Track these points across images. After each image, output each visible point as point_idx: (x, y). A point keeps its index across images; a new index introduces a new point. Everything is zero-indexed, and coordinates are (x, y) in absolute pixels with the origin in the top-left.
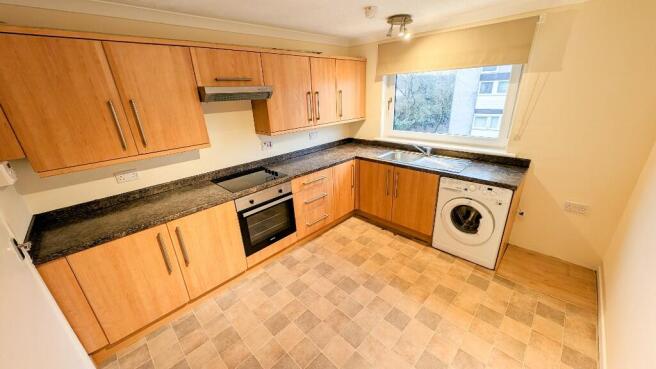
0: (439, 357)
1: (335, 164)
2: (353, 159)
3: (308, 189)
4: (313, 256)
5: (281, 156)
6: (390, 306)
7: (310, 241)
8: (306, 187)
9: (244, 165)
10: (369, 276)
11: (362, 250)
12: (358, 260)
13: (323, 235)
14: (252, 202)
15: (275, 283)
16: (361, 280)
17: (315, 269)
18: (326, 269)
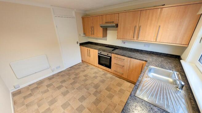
0: (67, 108)
1: (131, 58)
2: (145, 61)
3: (117, 60)
4: (109, 78)
5: (128, 48)
6: (87, 98)
7: (116, 76)
10: (101, 92)
11: (115, 91)
12: (108, 89)
13: (121, 79)
14: (101, 53)
15: (97, 73)
16: (98, 90)
17: (103, 79)
18: (103, 81)
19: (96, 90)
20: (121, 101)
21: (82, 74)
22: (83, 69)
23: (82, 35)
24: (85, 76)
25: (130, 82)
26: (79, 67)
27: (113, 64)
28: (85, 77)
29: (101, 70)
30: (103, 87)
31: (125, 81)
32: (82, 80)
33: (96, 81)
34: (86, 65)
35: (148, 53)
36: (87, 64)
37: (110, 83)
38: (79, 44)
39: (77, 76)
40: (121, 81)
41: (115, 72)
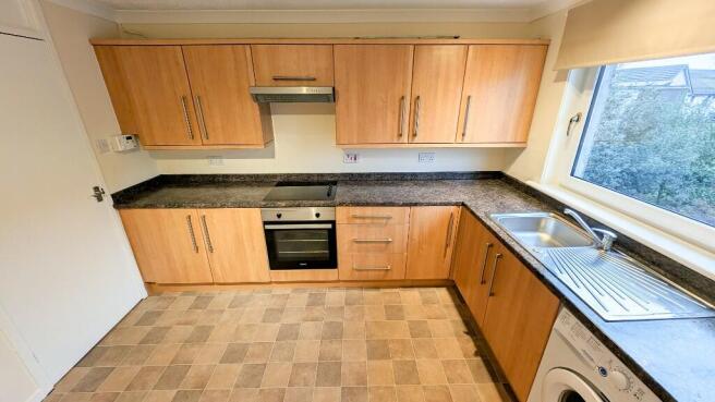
1: (416, 204)
2: (457, 204)
3: (360, 225)
4: (342, 308)
5: (369, 175)
7: (361, 288)
8: (358, 221)
9: (318, 175)
10: (364, 383)
11: (403, 341)
12: (379, 350)
13: (382, 291)
14: (279, 216)
15: (281, 311)
16: (349, 380)
17: (326, 324)
18: (334, 333)
19: (339, 389)
20: (447, 364)
21: (204, 359)
22: (191, 329)
23: (120, 143)
24: (233, 355)
25: (412, 287)
26: (148, 328)
27: (346, 247)
28: (240, 360)
29: (287, 290)
30: (353, 356)
31: (397, 290)
32: (237, 386)
33: (308, 347)
34: (191, 299)
35: (431, 180)
36: (193, 293)
37: (362, 325)
38: (108, 201)
39: (188, 383)
40: (387, 298)
41: (357, 273)
